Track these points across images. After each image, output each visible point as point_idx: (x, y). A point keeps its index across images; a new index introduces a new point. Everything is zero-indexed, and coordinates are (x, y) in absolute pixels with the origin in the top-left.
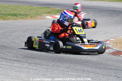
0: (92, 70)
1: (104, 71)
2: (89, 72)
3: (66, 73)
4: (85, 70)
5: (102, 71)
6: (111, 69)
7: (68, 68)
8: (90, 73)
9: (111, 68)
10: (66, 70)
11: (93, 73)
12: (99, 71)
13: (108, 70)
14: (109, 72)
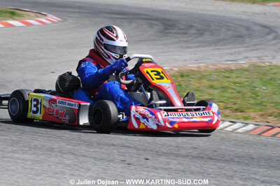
0: (69, 147)
1: (97, 150)
2: (64, 152)
4: (53, 148)
5: (92, 150)
6: (114, 145)
8: (64, 156)
9: (113, 142)
11: (73, 154)
13: (106, 147)
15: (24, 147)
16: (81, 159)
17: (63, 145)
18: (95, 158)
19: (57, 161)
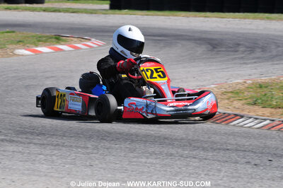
0: (186, 152)
1: (215, 154)
2: (184, 156)
3: (135, 160)
6: (228, 149)
7: (132, 151)
8: (188, 159)
10: (131, 155)
11: (195, 158)
19: (185, 164)
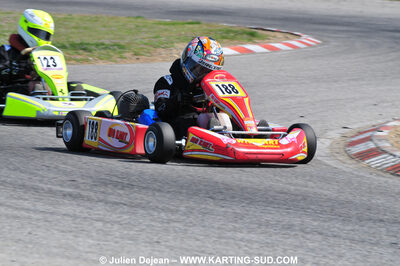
0: (315, 223)
1: (357, 227)
4: (293, 225)
5: (349, 228)
6: (381, 221)
7: (237, 217)
8: (309, 236)
11: (321, 234)
12: (342, 227)
13: (370, 224)
14: (372, 231)
15: (251, 223)
16: (332, 240)
17: (308, 220)
18: (352, 240)
